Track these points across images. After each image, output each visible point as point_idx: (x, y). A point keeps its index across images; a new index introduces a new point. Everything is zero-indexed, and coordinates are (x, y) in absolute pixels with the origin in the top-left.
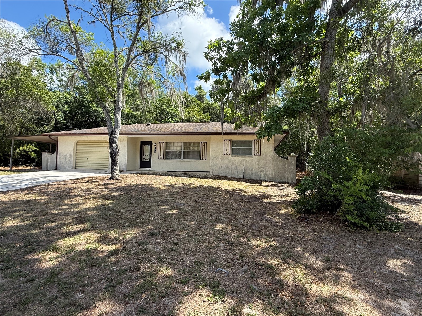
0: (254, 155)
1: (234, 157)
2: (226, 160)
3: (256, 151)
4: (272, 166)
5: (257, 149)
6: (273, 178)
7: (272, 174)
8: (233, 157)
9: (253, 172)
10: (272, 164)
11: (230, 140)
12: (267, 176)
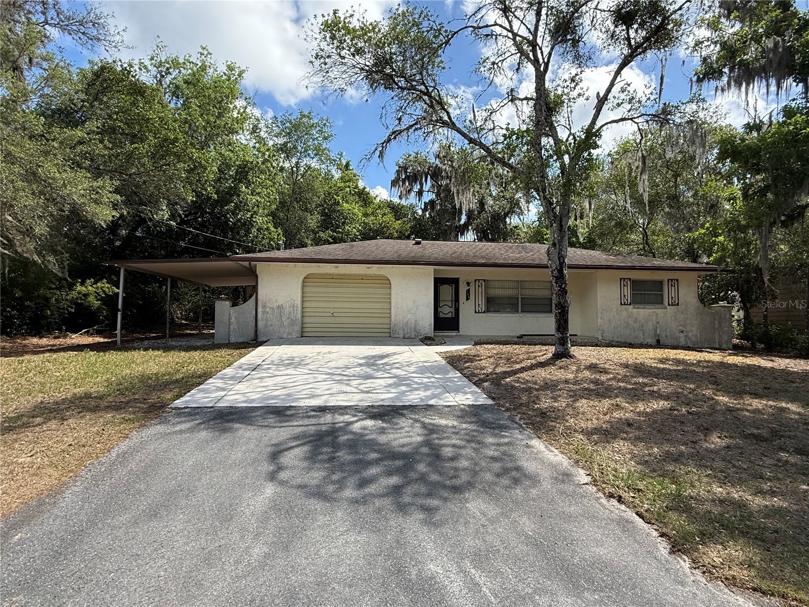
0: (669, 305)
1: (638, 308)
2: (624, 313)
3: (672, 298)
4: (695, 322)
5: (673, 296)
6: (698, 342)
7: (696, 336)
8: (636, 308)
9: (668, 334)
10: (696, 320)
11: (630, 279)
12: (689, 339)
